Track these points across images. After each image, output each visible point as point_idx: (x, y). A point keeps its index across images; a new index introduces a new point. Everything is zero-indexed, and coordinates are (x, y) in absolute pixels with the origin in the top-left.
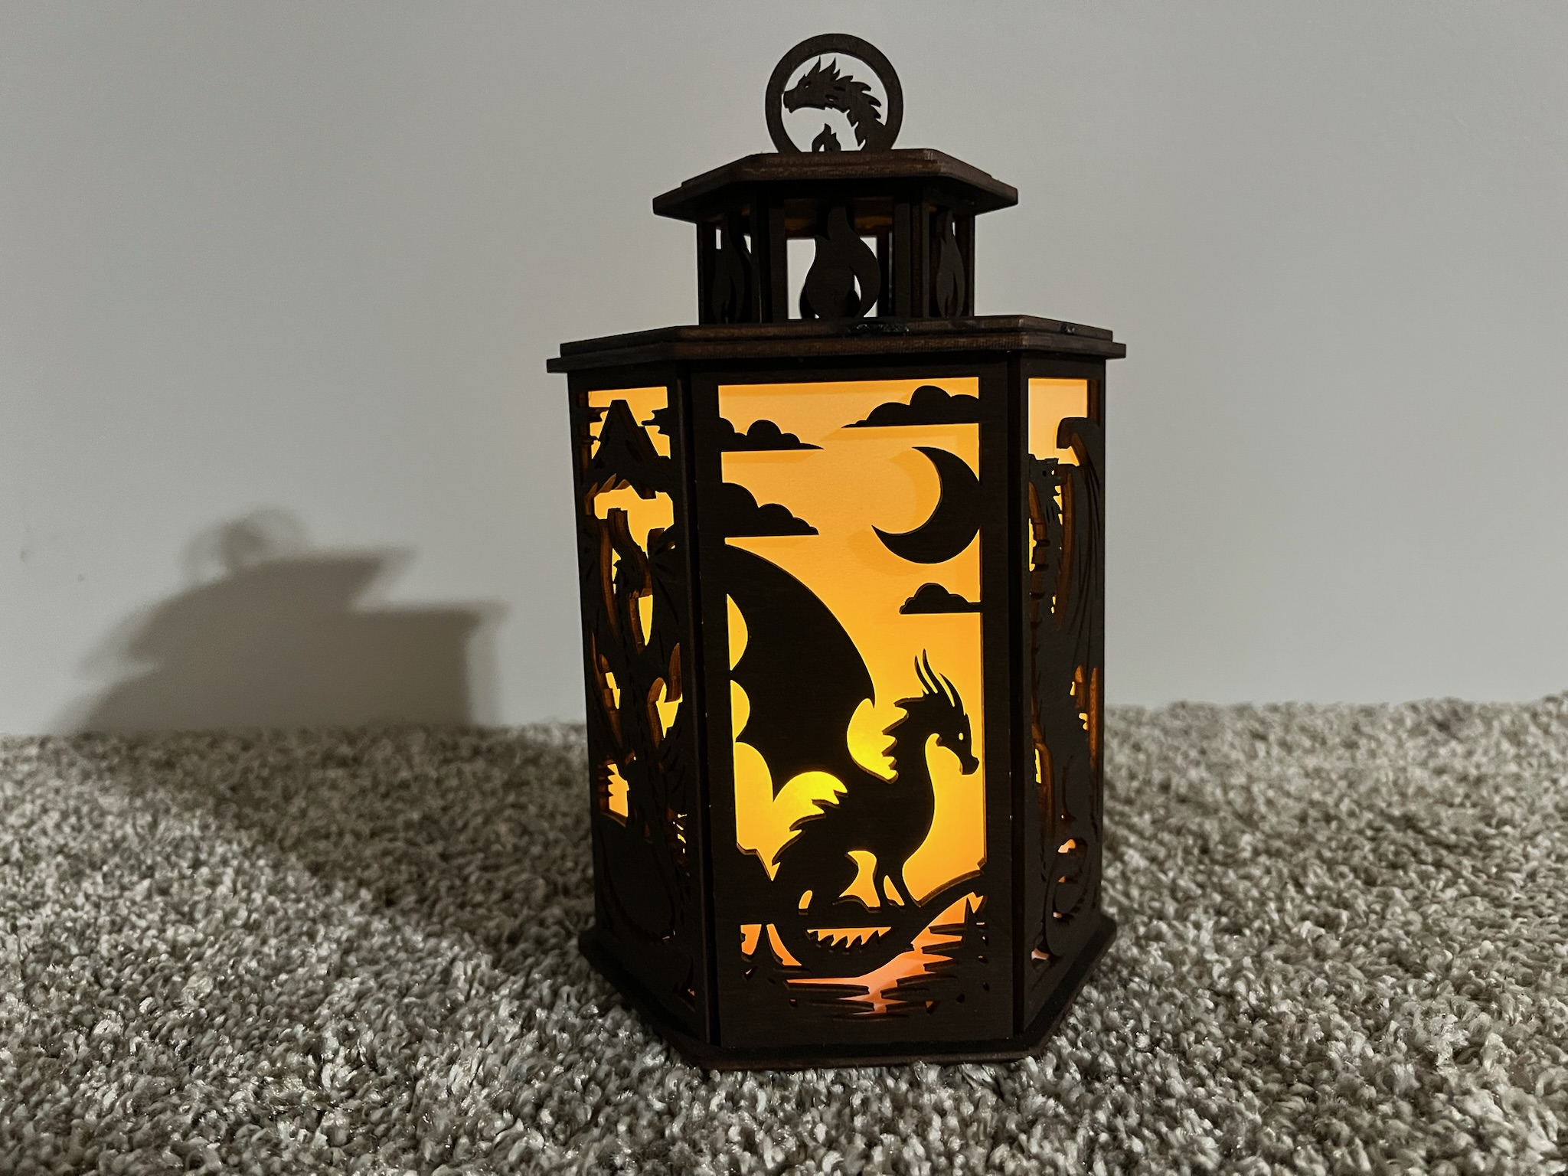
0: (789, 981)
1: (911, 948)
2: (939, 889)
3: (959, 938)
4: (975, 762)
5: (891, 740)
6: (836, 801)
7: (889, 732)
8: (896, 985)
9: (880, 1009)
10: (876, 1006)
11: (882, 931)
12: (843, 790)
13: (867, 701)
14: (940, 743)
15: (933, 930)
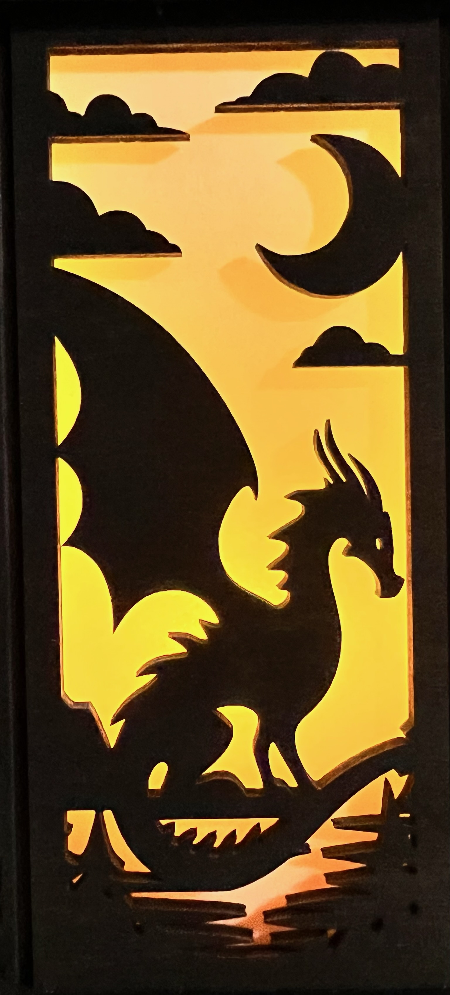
0: (135, 895)
1: (307, 850)
2: (345, 765)
3: (373, 836)
4: (399, 582)
5: (282, 547)
6: (202, 635)
7: (280, 535)
8: (283, 903)
9: (261, 938)
10: (256, 935)
11: (266, 823)
12: (213, 618)
13: (247, 490)
14: (350, 552)
15: (338, 824)
